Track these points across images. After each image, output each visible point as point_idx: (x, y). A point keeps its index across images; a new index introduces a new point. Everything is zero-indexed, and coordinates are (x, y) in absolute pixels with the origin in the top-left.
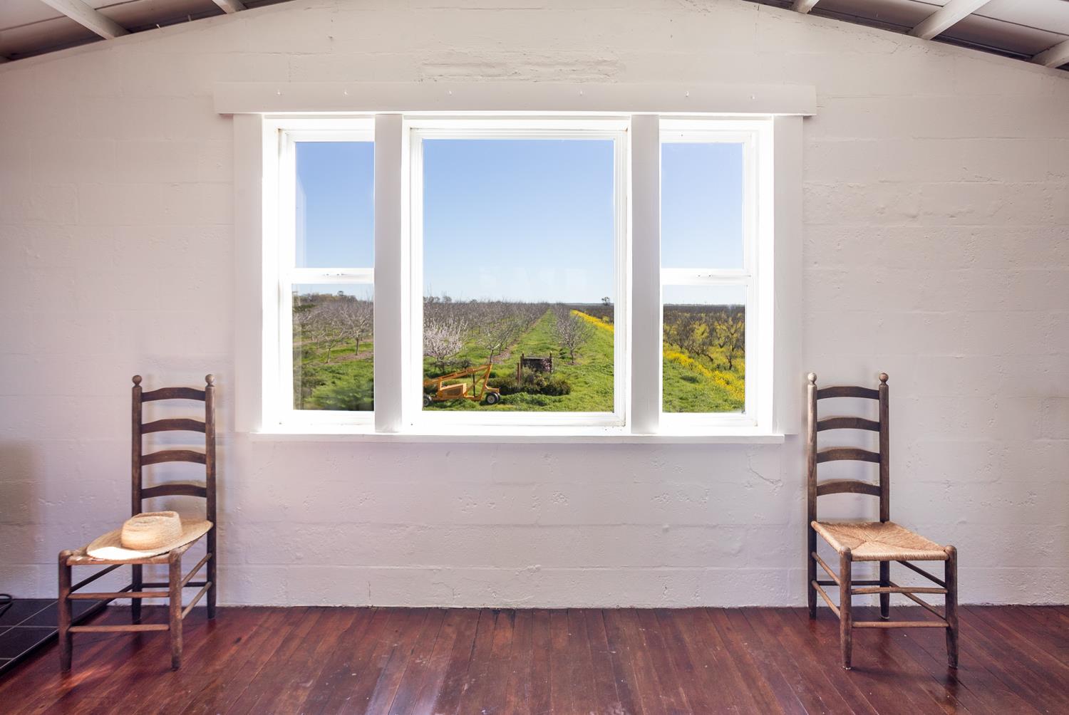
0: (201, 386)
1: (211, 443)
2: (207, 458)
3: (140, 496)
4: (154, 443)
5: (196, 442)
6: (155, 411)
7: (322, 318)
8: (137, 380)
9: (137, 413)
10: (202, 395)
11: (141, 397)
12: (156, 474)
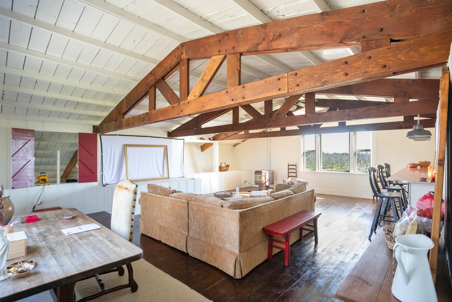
0: (295, 164)
1: (296, 171)
2: (296, 173)
3: (289, 177)
4: (290, 171)
5: (294, 171)
6: (290, 167)
7: (309, 160)
8: (288, 163)
9: (288, 167)
10: (296, 165)
11: (289, 165)
12: (290, 174)
